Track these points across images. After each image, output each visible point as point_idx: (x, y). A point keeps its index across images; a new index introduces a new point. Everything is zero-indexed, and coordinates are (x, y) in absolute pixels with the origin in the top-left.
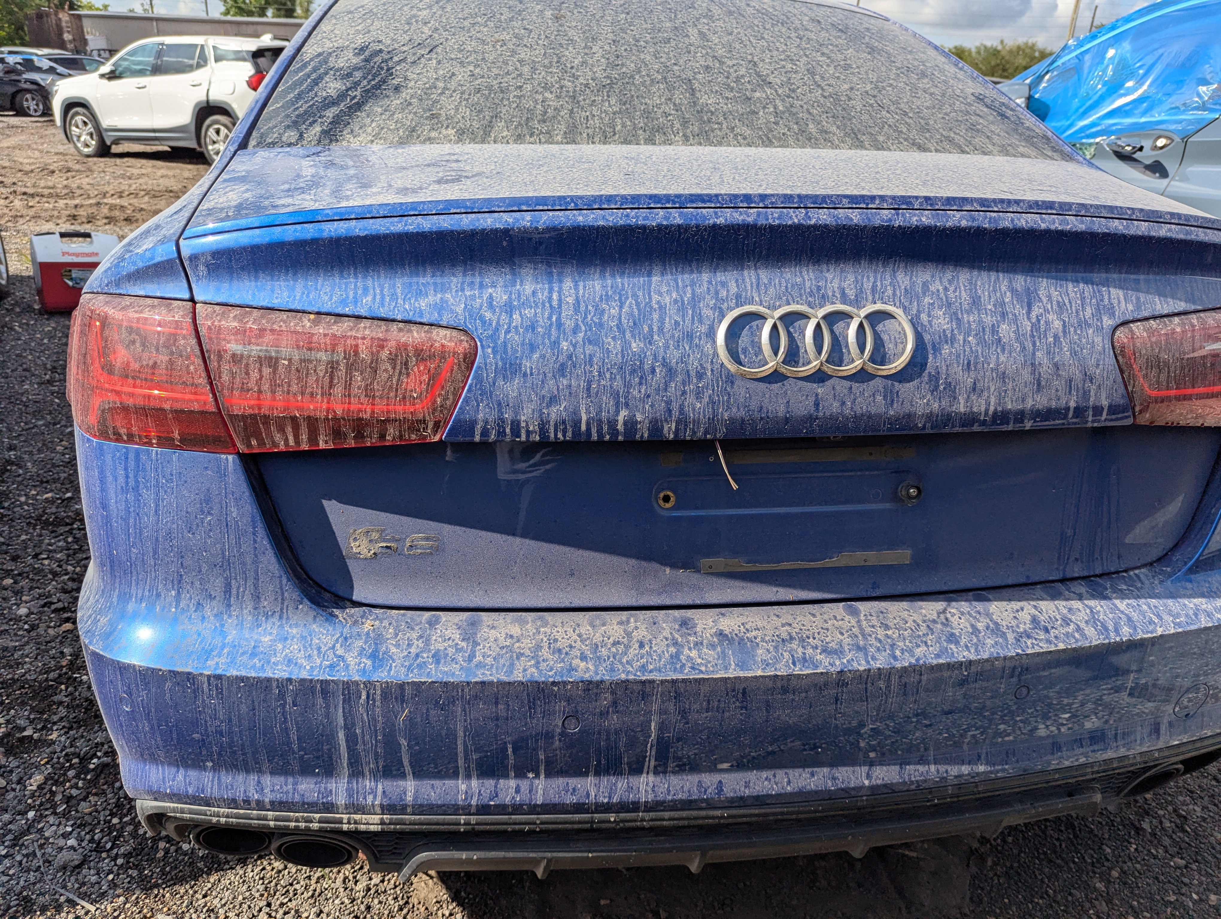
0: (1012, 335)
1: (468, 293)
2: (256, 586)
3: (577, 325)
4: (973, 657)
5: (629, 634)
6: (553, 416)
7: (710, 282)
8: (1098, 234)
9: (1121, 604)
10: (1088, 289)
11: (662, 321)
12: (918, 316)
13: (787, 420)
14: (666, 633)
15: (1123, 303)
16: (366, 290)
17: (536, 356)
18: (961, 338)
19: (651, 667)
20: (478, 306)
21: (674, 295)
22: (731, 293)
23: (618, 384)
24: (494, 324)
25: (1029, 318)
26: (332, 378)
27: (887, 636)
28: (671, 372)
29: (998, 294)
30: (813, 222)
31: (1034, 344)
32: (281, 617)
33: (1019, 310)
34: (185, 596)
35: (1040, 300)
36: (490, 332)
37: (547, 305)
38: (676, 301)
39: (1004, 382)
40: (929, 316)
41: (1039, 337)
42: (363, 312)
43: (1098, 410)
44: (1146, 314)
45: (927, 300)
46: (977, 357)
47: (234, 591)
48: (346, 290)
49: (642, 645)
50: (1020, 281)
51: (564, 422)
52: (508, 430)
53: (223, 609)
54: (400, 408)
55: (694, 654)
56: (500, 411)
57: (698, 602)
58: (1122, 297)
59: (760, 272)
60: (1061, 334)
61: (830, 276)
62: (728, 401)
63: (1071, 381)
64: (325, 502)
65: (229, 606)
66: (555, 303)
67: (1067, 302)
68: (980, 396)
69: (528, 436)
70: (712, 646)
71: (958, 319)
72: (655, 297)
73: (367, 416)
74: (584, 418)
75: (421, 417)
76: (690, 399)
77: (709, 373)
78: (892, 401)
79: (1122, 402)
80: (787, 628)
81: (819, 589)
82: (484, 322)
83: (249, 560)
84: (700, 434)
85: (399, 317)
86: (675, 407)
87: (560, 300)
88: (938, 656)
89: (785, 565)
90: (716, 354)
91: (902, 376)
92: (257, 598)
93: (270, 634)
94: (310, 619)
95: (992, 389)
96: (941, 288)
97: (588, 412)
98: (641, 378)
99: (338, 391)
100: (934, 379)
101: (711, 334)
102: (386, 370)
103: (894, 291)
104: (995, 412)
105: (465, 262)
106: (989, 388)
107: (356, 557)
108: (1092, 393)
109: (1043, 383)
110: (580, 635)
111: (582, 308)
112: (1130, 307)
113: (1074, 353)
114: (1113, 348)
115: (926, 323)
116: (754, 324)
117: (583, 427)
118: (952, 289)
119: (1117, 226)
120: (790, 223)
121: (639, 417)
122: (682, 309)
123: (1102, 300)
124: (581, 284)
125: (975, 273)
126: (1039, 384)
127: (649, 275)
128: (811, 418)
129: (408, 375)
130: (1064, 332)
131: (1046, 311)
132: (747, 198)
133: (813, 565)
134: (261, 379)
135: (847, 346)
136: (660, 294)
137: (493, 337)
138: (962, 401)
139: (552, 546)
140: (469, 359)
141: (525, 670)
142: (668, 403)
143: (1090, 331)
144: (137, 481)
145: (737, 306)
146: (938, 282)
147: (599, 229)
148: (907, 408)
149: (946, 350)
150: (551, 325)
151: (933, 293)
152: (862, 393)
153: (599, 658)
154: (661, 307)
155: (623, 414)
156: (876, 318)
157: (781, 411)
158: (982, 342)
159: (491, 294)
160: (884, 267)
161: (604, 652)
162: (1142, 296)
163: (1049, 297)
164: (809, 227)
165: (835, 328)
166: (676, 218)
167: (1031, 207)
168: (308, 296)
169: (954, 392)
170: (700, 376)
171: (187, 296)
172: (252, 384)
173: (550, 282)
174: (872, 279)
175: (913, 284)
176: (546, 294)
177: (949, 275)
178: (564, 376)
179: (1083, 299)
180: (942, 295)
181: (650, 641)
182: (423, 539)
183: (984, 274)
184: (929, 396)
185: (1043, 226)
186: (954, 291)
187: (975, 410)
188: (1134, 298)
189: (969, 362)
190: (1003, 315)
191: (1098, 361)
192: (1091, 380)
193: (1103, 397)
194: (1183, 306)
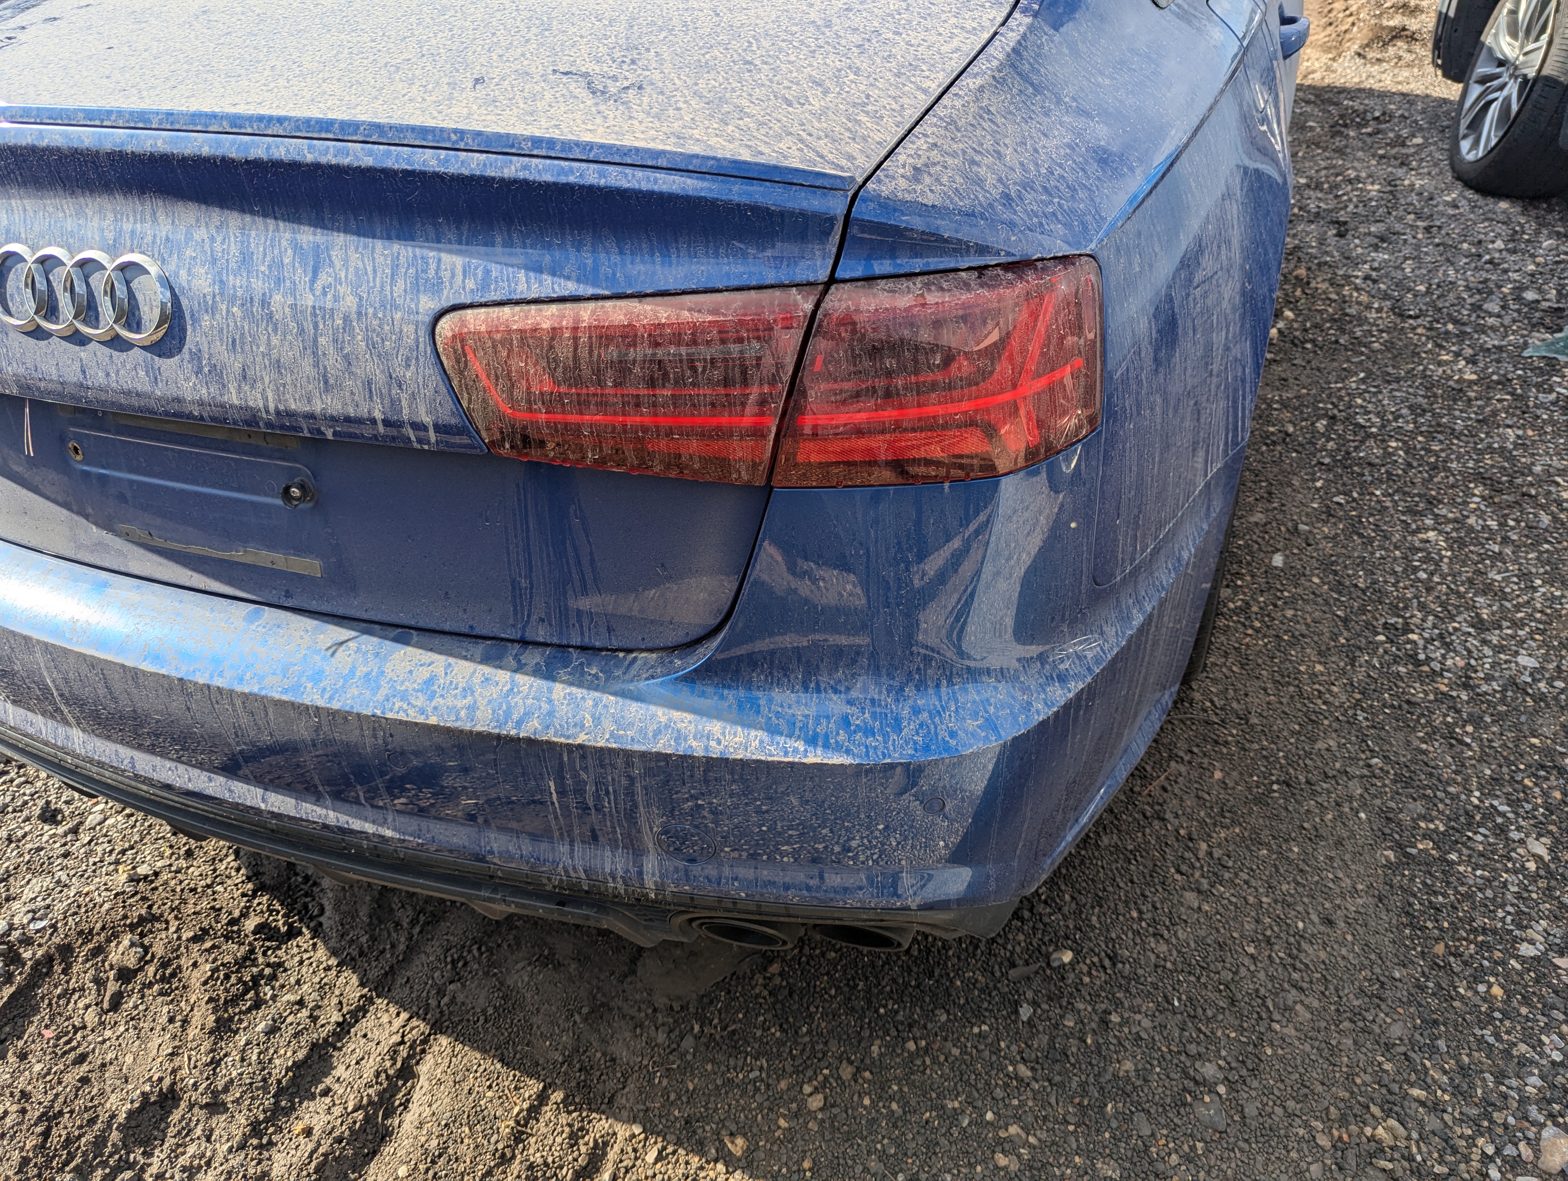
0: (287, 310)
4: (321, 703)
9: (559, 691)
10: (404, 251)
12: (175, 272)
13: (62, 385)
15: (460, 276)
18: (224, 307)
22: (2, 226)
25: (312, 290)
29: (276, 252)
31: (315, 327)
33: (301, 277)
35: (331, 265)
39: (280, 372)
40: (189, 273)
41: (323, 318)
43: (419, 427)
44: (497, 296)
45: (189, 252)
46: (243, 334)
50: (308, 236)
58: (459, 268)
62: (8, 355)
63: (369, 383)
67: (370, 269)
68: (252, 387)
71: (221, 281)
78: (156, 379)
79: (453, 421)
81: (230, 583)
88: (286, 691)
89: (194, 549)
91: (161, 349)
95: (267, 380)
96: (206, 237)
100: (197, 357)
103: (154, 235)
104: (278, 410)
106: (262, 378)
108: (404, 403)
109: (332, 382)
112: (470, 284)
113: (371, 346)
114: (434, 343)
115: (185, 284)
118: (219, 239)
120: (24, 143)
123: (424, 271)
125: (248, 219)
126: (327, 383)
128: (82, 387)
130: (359, 314)
131: (338, 280)
133: (222, 555)
138: (233, 391)
143: (398, 316)
145: (6, 243)
146: (203, 228)
148: (173, 390)
149: (206, 321)
151: (197, 242)
152: (124, 364)
157: (54, 374)
158: (248, 315)
160: (143, 203)
162: (496, 270)
163: (346, 261)
164: (43, 150)
167: (298, 129)
169: (221, 377)
174: (132, 219)
175: (175, 228)
177: (216, 218)
179: (395, 267)
183: (260, 222)
184: (194, 378)
186: (222, 243)
187: (251, 403)
188: (480, 272)
189: (234, 341)
190: (279, 281)
191: (408, 359)
192: (400, 386)
193: (422, 410)
194: (570, 288)
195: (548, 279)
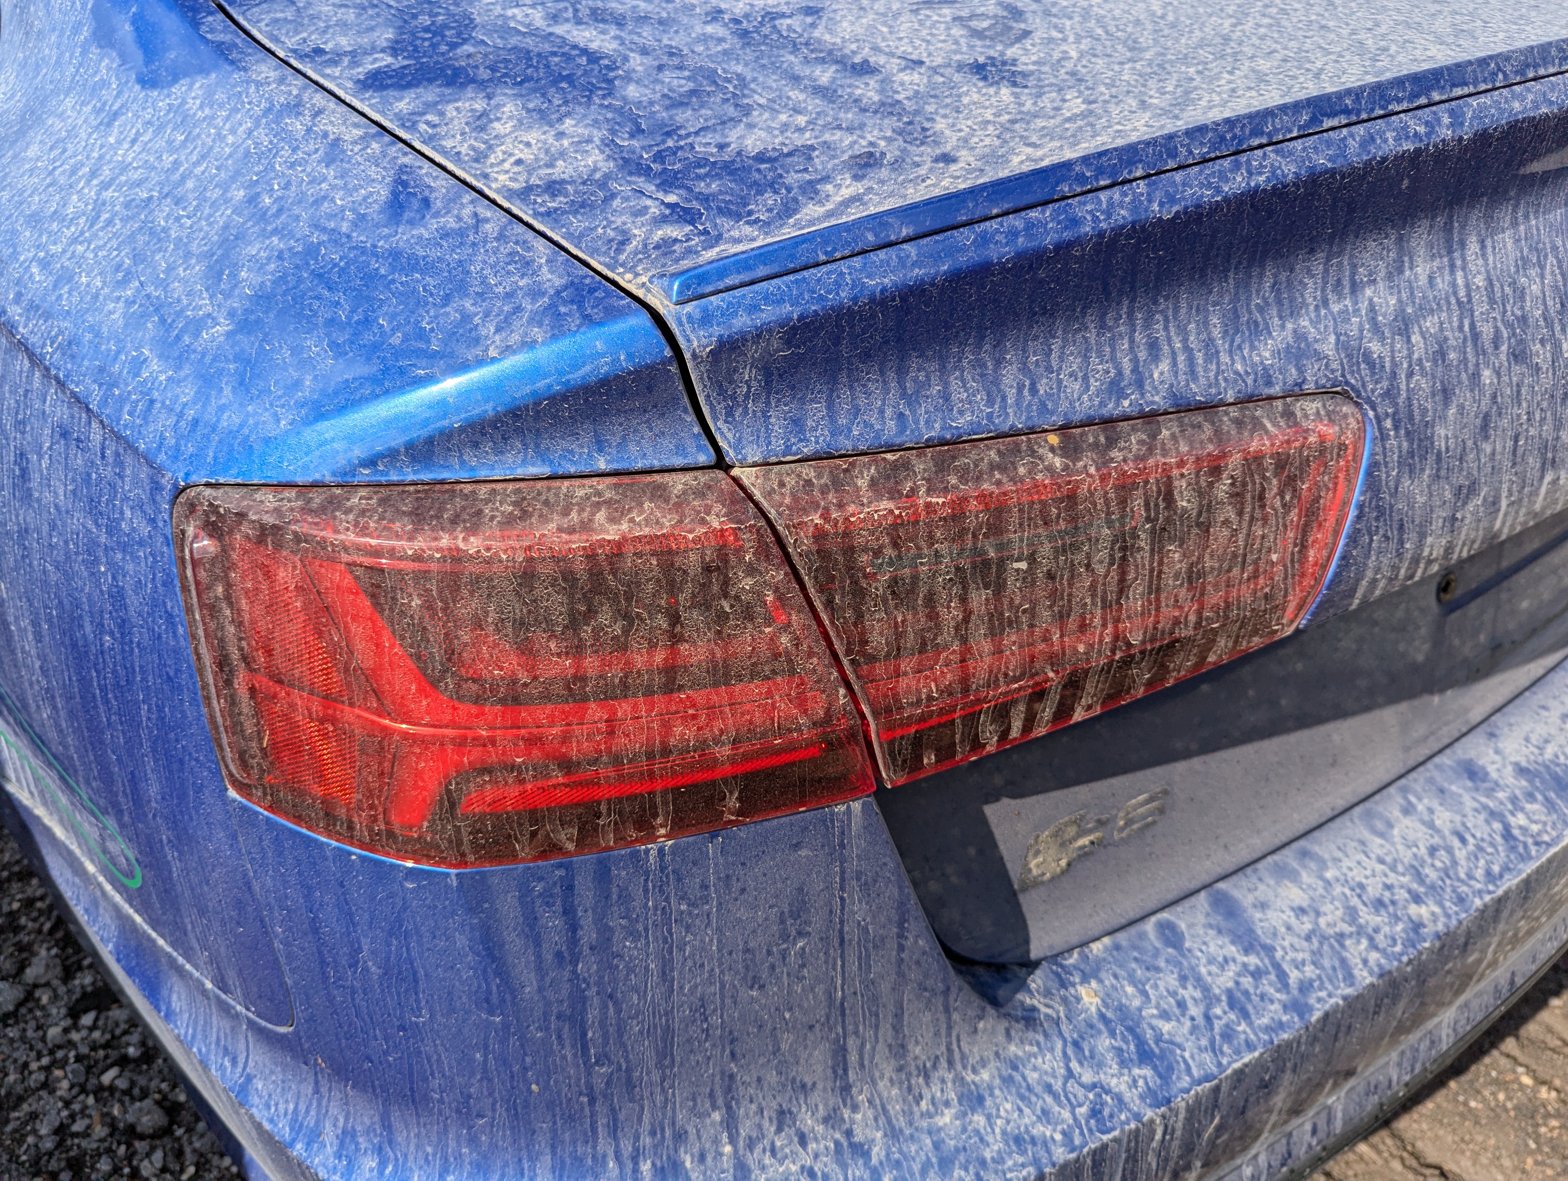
1: (1335, 308)
3: (1497, 331)
16: (1153, 347)
17: (1452, 411)
20: (1354, 333)
23: (1547, 428)
24: (1388, 365)
36: (1385, 384)
37: (1453, 300)
42: (1158, 400)
48: (1113, 359)
51: (1478, 527)
52: (1403, 571)
53: (834, 1100)
69: (1424, 571)
73: (1185, 632)
82: (1371, 365)
83: (885, 987)
85: (1231, 395)
92: (899, 1049)
93: (947, 1104)
97: (1509, 494)
102: (1226, 522)
107: (1037, 882)
117: (1498, 525)
129: (1265, 519)
134: (966, 620)
150: (1465, 340)
153: (1433, 888)
155: (1547, 482)
159: (1371, 300)
168: (1034, 390)
172: (946, 637)
173: (1450, 252)
178: (1486, 437)
182: (1142, 804)
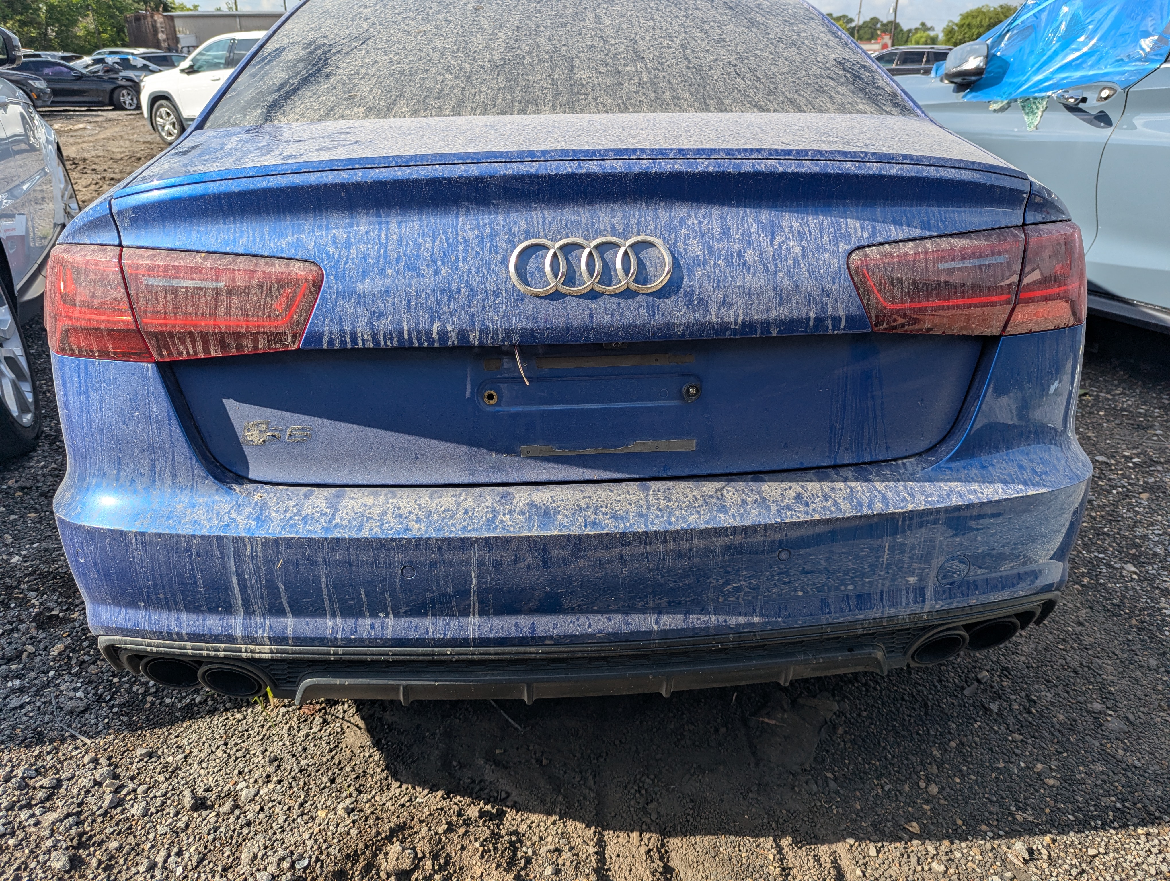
0: (756, 259)
1: (317, 234)
2: (173, 465)
3: (399, 256)
4: (736, 524)
5: (458, 504)
6: (382, 327)
7: (505, 221)
8: (832, 174)
9: (880, 486)
10: (826, 220)
11: (466, 251)
12: (675, 244)
13: (568, 330)
14: (488, 504)
15: (859, 231)
16: (242, 233)
17: (367, 281)
18: (712, 262)
19: (470, 528)
20: (324, 243)
21: (476, 232)
22: (521, 229)
23: (431, 302)
24: (336, 257)
25: (772, 245)
26: (216, 302)
27: (668, 507)
28: (473, 292)
29: (746, 226)
30: (584, 171)
31: (776, 265)
32: (192, 489)
33: (764, 239)
34: (123, 474)
35: (783, 230)
36: (333, 263)
37: (377, 241)
38: (477, 236)
39: (750, 297)
40: (685, 244)
41: (781, 261)
42: (240, 250)
43: (836, 320)
44: (881, 240)
45: (684, 232)
46: (725, 277)
47: (158, 470)
48: (227, 234)
49: (466, 512)
50: (765, 215)
51: (390, 333)
52: (348, 339)
53: (150, 484)
54: (267, 324)
55: (506, 518)
56: (341, 324)
57: (519, 480)
58: (858, 226)
59: (545, 212)
60: (800, 258)
61: (602, 214)
62: (520, 315)
63: (809, 296)
64: (225, 401)
65: (154, 481)
66: (383, 240)
67: (807, 231)
68: (729, 308)
69: (364, 344)
70: (523, 513)
71: (709, 246)
72: (461, 233)
73: (243, 330)
74: (406, 329)
75: (282, 330)
76: (490, 313)
77: (503, 293)
78: (654, 314)
79: (858, 313)
80: (587, 500)
81: (618, 471)
82: (328, 256)
83: (167, 445)
84: (499, 341)
85: (266, 254)
86: (477, 319)
87: (387, 238)
88: (707, 522)
89: (589, 451)
90: (508, 277)
91: (662, 293)
92: (174, 475)
93: (183, 502)
94: (214, 492)
95: (740, 303)
96: (695, 222)
97: (409, 324)
98: (450, 296)
99: (221, 311)
100: (689, 295)
101: (505, 262)
102: (255, 294)
103: (656, 225)
104: (744, 322)
105: (314, 209)
106: (737, 302)
107: (250, 444)
108: (830, 306)
109: (785, 298)
110: (419, 505)
111: (404, 243)
112: (866, 234)
113: (812, 274)
114: (849, 268)
115: (682, 250)
116: (539, 253)
117: (406, 336)
118: (705, 222)
119: (850, 168)
120: (565, 172)
121: (449, 328)
122: (482, 243)
123: (839, 229)
124: (403, 224)
125: (726, 209)
126: (781, 299)
127: (457, 215)
128: (587, 328)
129: (272, 298)
130: (803, 256)
131: (788, 239)
132: (532, 153)
133: (613, 450)
134: (166, 303)
135: (615, 270)
136: (465, 231)
137: (335, 267)
138: (714, 313)
139: (400, 435)
140: (317, 285)
141: (371, 530)
142: (472, 316)
143: (827, 255)
144: (87, 386)
145: (526, 239)
146: (693, 217)
147: (413, 182)
148: (667, 319)
149: (699, 271)
150: (379, 257)
151: (689, 226)
152: (628, 307)
153: (430, 521)
154: (465, 241)
155: (436, 326)
156: (639, 247)
157: (563, 322)
158: (730, 264)
159: (334, 234)
160: (647, 206)
161: (435, 517)
162: (878, 226)
163: (791, 228)
164: (581, 175)
165: (605, 255)
166: (474, 170)
167: (771, 154)
168: (200, 239)
169: (707, 305)
170: (496, 295)
171: (117, 242)
172: (160, 308)
173: (380, 223)
174: (637, 216)
175: (672, 218)
176: (376, 232)
177: (702, 211)
178: (389, 296)
179: (822, 229)
180: (696, 227)
181: (474, 509)
182: (299, 429)
183: (734, 210)
184: (685, 309)
185: (781, 169)
186: (708, 224)
187: (725, 320)
188: (870, 227)
189: (719, 281)
190: (749, 243)
191: (834, 279)
192: (828, 295)
193: (840, 309)
194: (918, 232)
195: (906, 229)
